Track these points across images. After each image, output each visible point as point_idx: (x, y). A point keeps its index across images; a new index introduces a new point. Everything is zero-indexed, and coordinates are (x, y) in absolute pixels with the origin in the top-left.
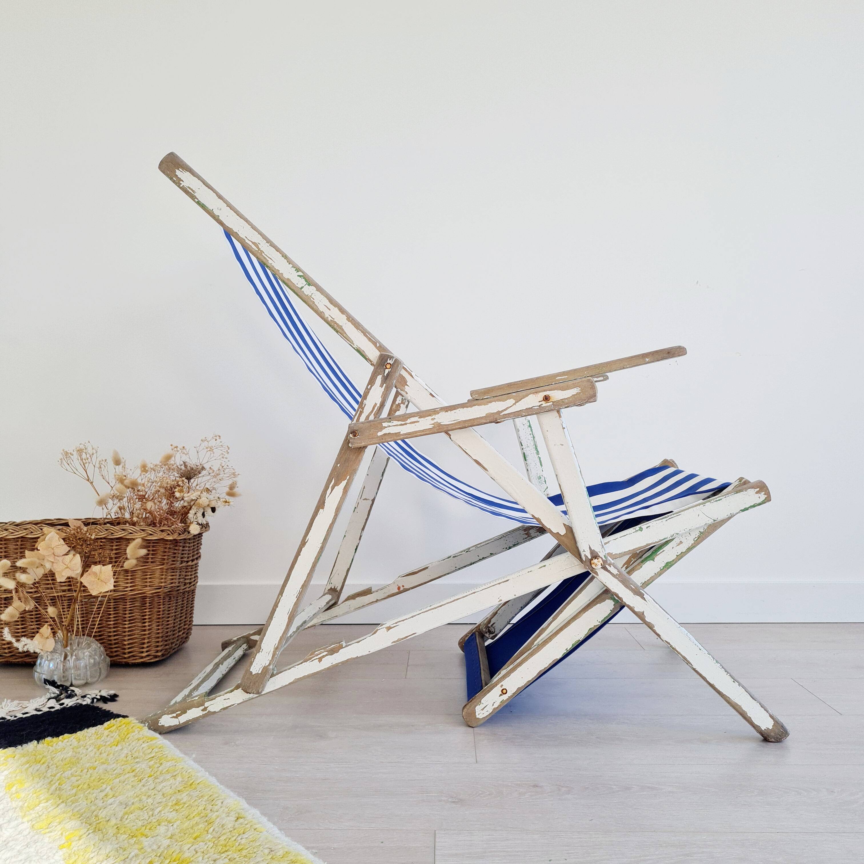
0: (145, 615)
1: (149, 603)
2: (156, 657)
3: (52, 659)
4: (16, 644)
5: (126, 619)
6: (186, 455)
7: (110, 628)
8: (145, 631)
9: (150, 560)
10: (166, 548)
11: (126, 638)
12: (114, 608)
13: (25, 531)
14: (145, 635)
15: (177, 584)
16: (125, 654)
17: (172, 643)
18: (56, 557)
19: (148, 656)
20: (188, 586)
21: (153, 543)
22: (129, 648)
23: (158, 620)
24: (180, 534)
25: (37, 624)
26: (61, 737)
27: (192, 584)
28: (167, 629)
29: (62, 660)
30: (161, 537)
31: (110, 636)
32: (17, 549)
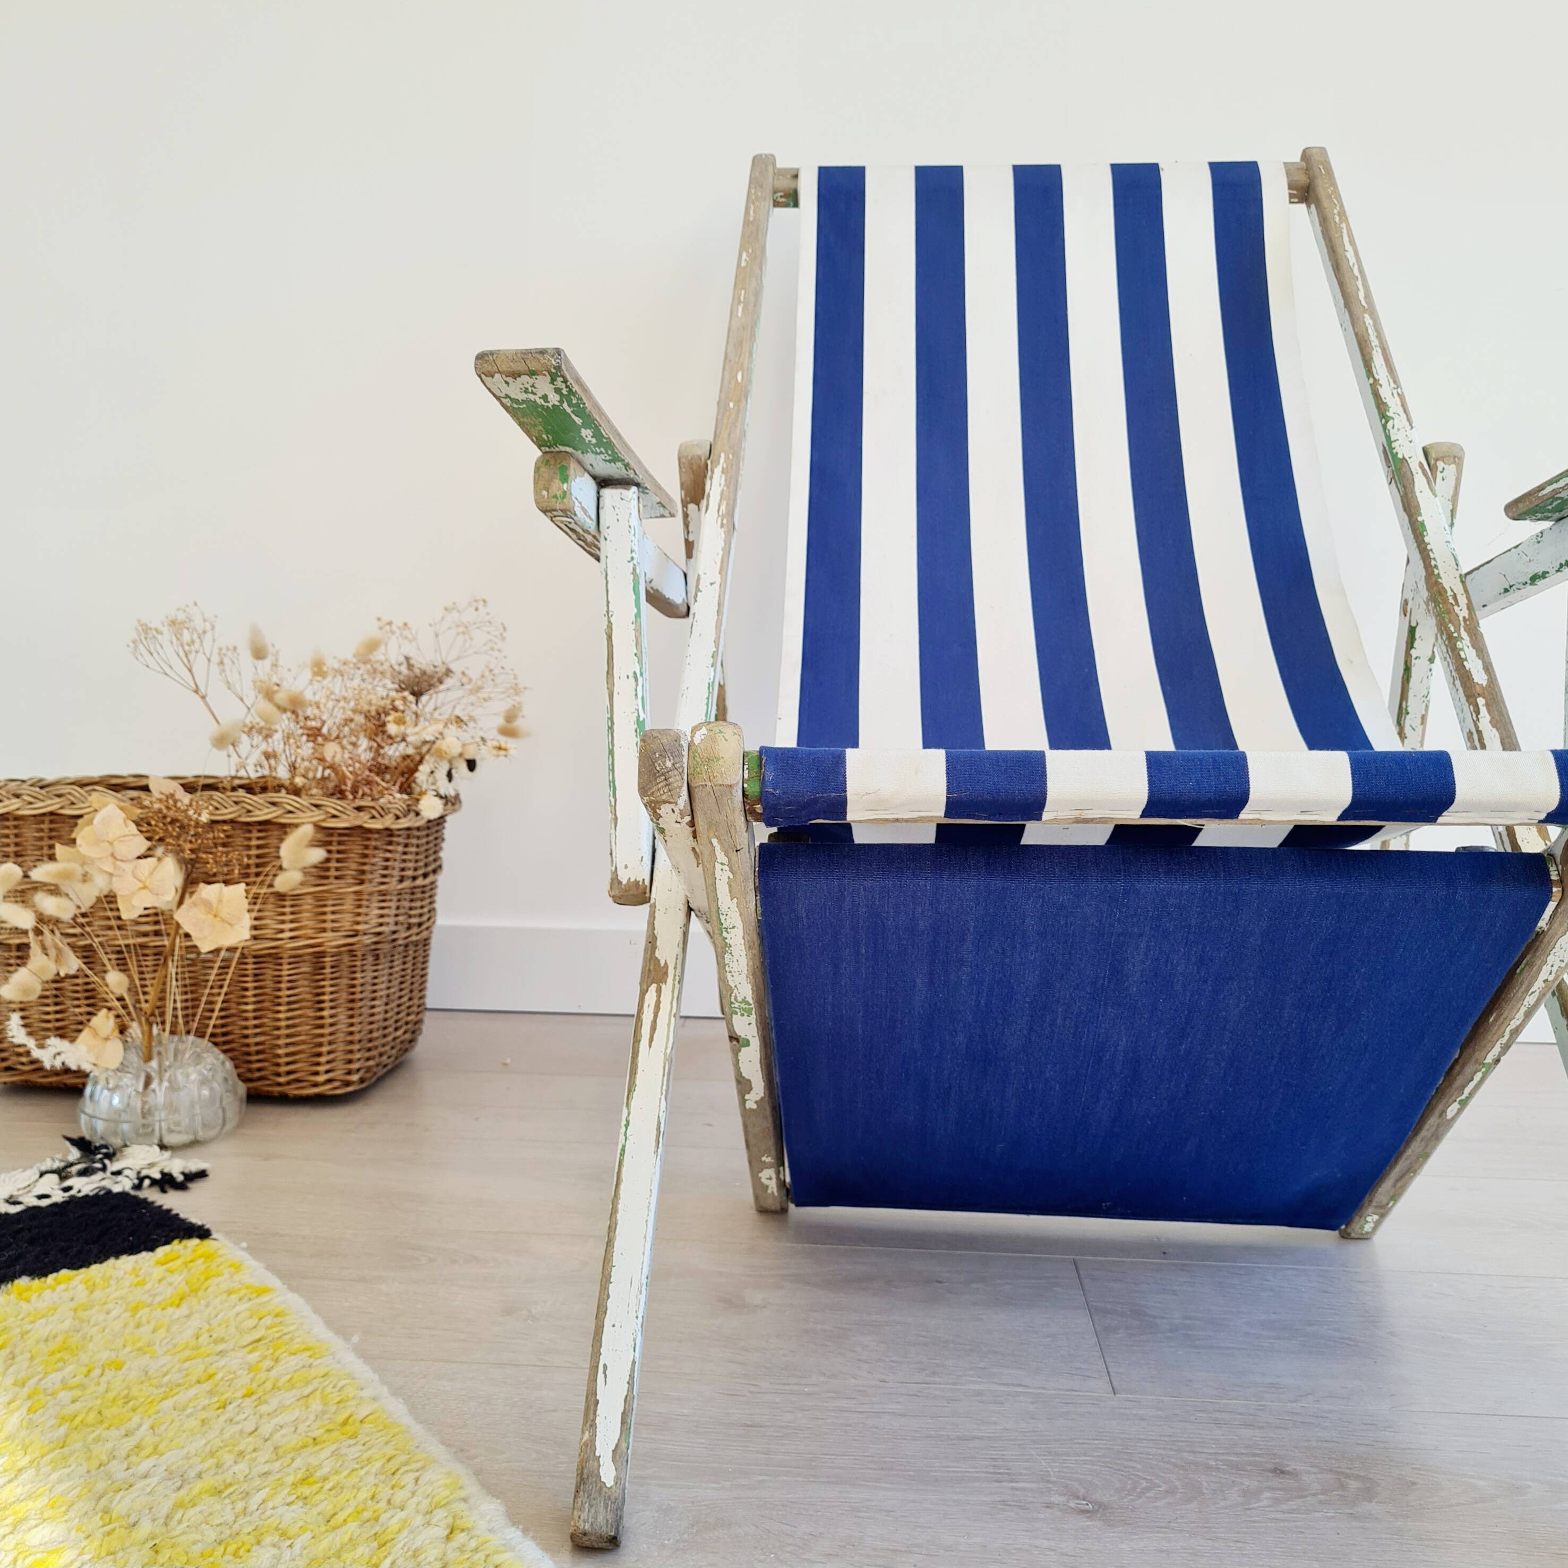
0: (323, 994)
1: (332, 967)
2: (348, 1084)
3: (117, 1086)
4: (36, 1052)
5: (282, 999)
6: (411, 641)
7: (246, 1019)
8: (321, 1026)
9: (333, 873)
10: (367, 847)
11: (280, 1042)
12: (255, 975)
13: (57, 800)
14: (322, 1035)
15: (391, 928)
16: (279, 1075)
17: (379, 1056)
18: (119, 863)
19: (330, 1081)
20: (414, 931)
21: (340, 835)
22: (288, 1064)
23: (351, 1005)
24: (399, 817)
25: (88, 1005)
27: (423, 928)
28: (369, 1024)
29: (140, 1088)
30: (358, 823)
31: (246, 1037)
32: (41, 839)
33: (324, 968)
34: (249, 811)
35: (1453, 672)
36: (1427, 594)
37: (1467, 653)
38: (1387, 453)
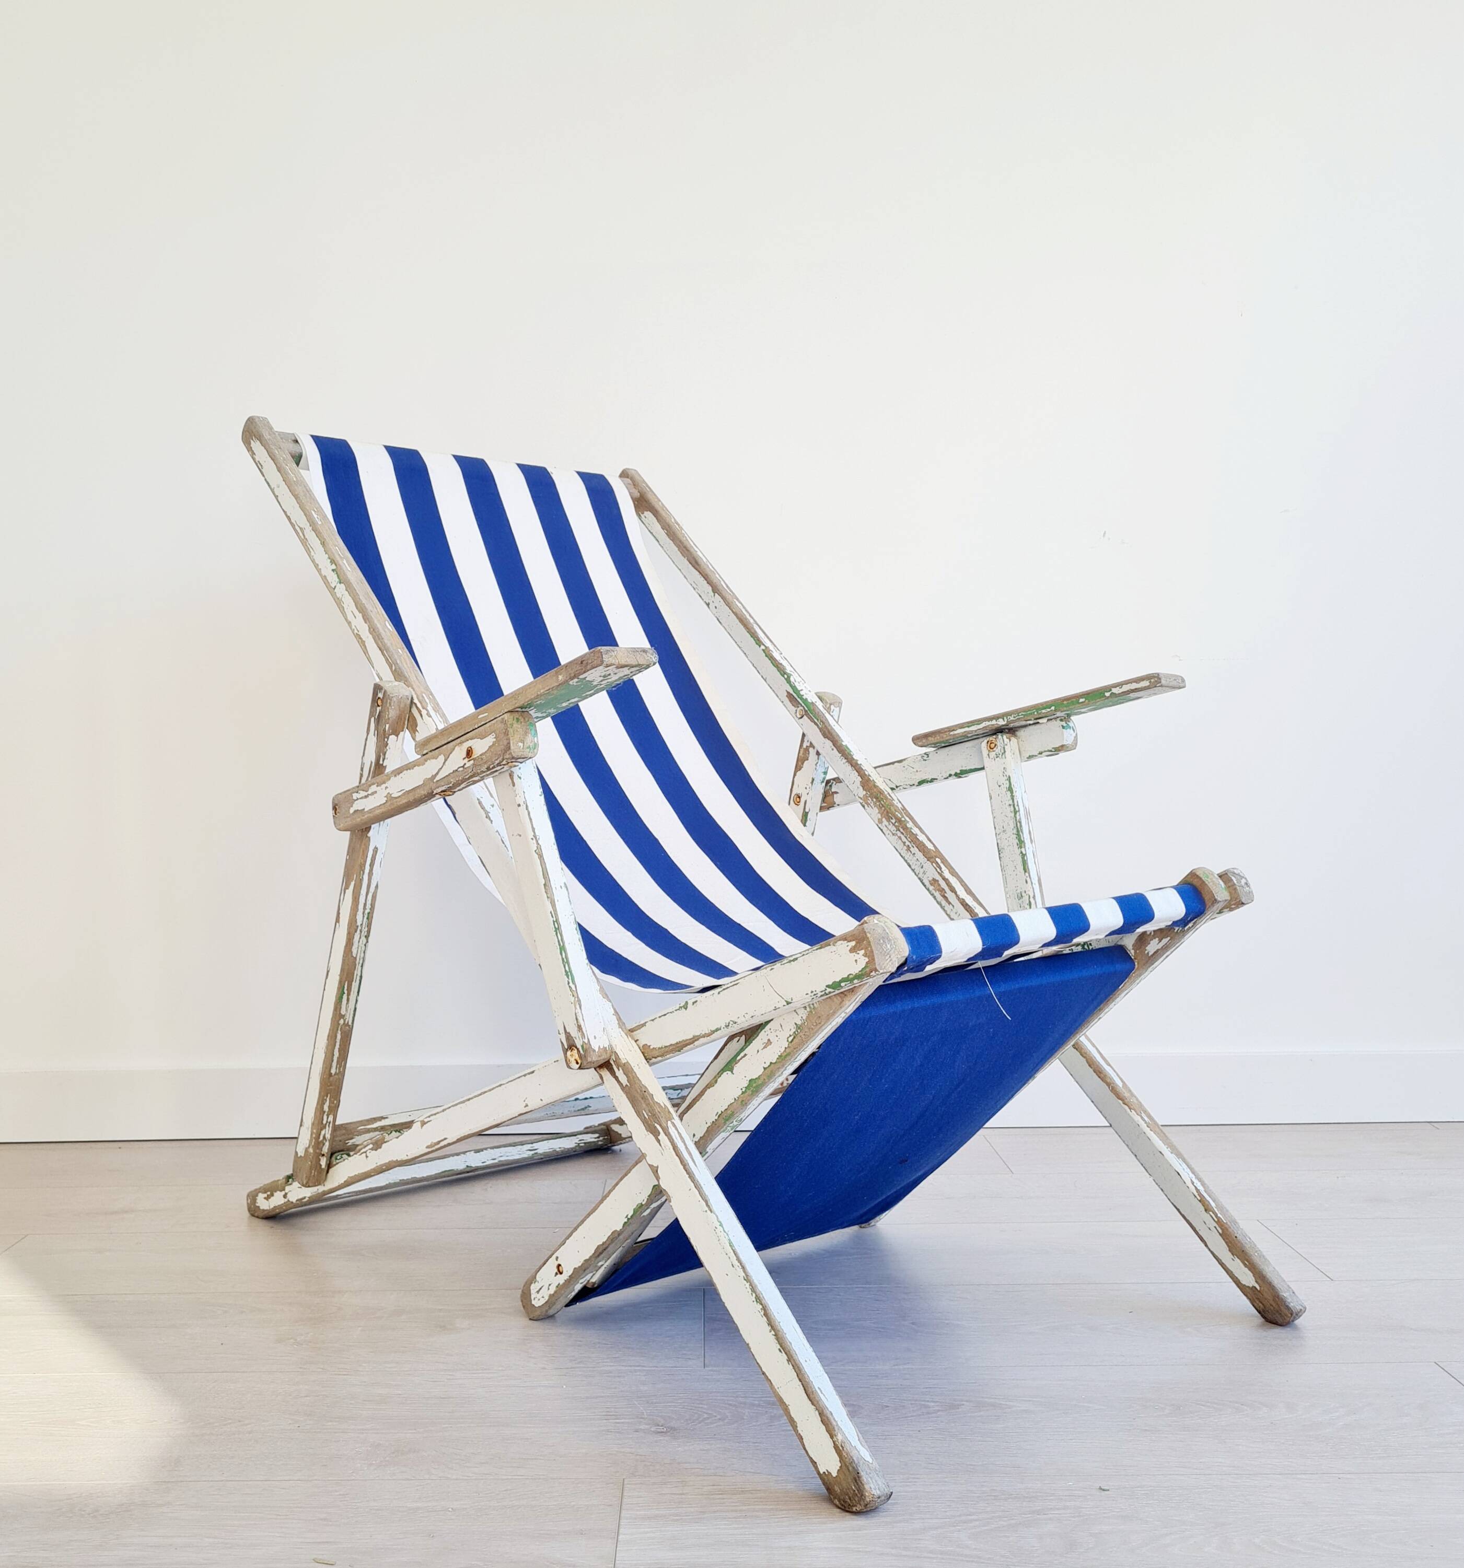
35: (908, 843)
36: (865, 793)
37: (915, 830)
38: (794, 698)
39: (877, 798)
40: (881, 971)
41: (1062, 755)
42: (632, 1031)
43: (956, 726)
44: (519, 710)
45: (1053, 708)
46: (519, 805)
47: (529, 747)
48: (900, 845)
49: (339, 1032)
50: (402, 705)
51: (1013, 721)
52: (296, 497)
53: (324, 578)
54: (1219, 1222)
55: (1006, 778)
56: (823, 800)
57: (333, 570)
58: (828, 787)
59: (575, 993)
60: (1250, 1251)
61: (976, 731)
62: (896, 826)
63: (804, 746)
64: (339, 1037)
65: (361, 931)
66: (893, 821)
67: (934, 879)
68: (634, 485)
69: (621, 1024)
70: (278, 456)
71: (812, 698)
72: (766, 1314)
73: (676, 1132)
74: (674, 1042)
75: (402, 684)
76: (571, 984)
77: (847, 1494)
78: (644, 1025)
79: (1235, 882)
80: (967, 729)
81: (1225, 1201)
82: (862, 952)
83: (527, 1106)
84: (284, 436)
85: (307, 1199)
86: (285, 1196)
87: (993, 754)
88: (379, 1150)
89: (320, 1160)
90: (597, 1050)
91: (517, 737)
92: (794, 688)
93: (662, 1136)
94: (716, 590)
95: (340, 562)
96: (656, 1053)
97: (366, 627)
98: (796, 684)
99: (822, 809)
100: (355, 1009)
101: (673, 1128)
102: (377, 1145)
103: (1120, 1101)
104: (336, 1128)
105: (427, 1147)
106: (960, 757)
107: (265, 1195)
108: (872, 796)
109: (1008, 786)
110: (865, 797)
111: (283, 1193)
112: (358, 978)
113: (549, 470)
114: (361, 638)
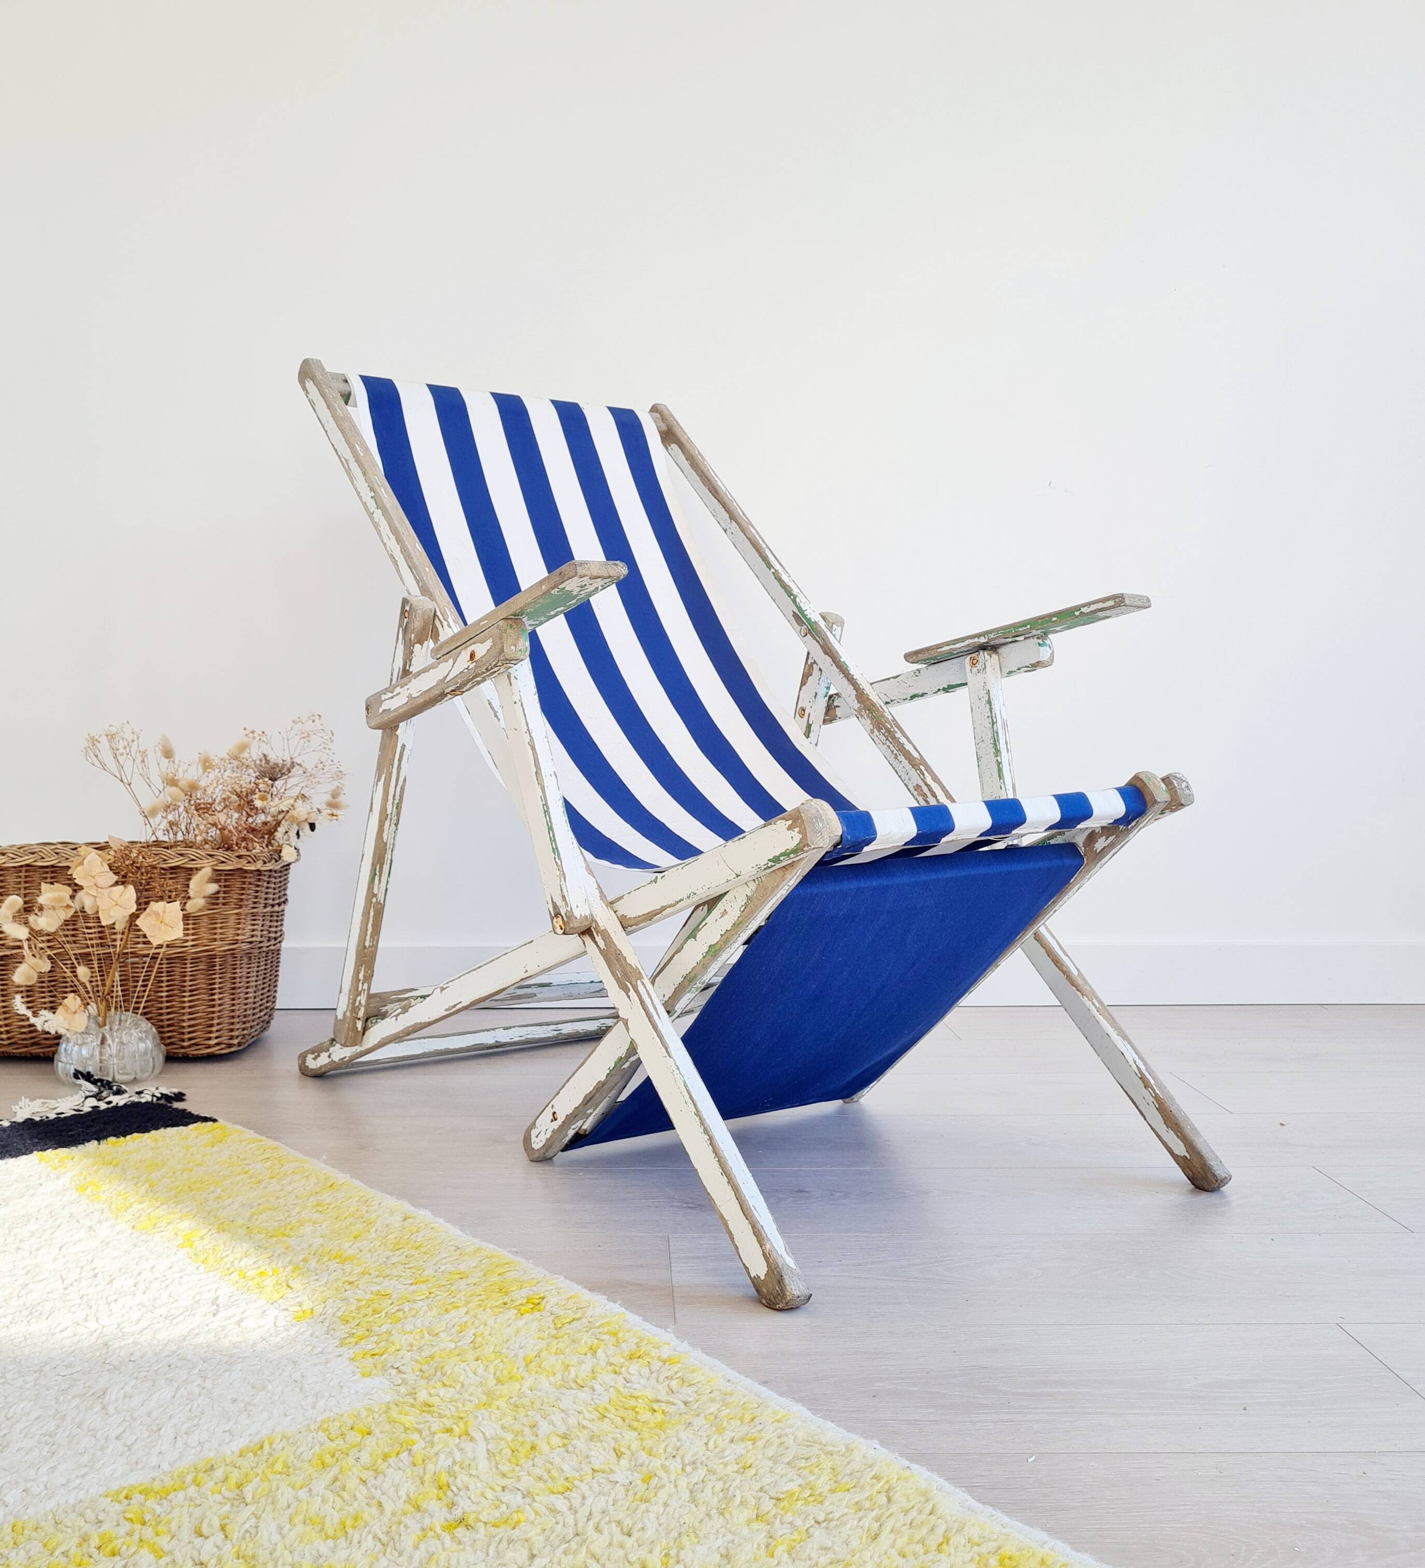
0: (214, 984)
1: (220, 965)
2: (230, 1046)
3: (84, 1043)
4: (33, 1020)
5: (185, 989)
6: (266, 744)
7: (161, 1002)
8: (213, 1006)
9: (221, 901)
10: (244, 883)
11: (185, 1018)
12: (168, 972)
13: (32, 856)
14: (213, 1012)
15: (259, 939)
16: (183, 1041)
17: (252, 1027)
18: (99, 889)
19: (218, 1044)
20: (273, 942)
21: (226, 875)
22: (189, 1033)
23: (232, 991)
24: (265, 863)
25: (51, 996)
26: (128, 1137)
27: (278, 940)
28: (246, 1004)
29: (99, 1043)
30: (239, 866)
31: (161, 1014)
32: (19, 883)
33: (215, 966)
34: (165, 860)
35: (895, 752)
36: (859, 705)
37: (903, 740)
38: (799, 618)
39: (869, 710)
40: (813, 846)
41: (1039, 671)
42: (612, 903)
43: (943, 643)
44: (513, 617)
45: (1028, 626)
46: (515, 703)
47: (520, 650)
48: (889, 754)
49: (372, 909)
50: (426, 618)
51: (993, 639)
52: (343, 432)
53: (365, 504)
54: (1156, 1097)
55: (986, 692)
56: (826, 714)
57: (372, 497)
58: (831, 702)
59: (560, 868)
60: (1183, 1124)
61: (960, 648)
62: (885, 736)
63: (809, 663)
64: (372, 913)
65: (391, 819)
66: (883, 731)
67: (917, 785)
68: (663, 419)
69: (603, 896)
70: (328, 395)
71: (815, 617)
72: (711, 1144)
73: (644, 990)
74: (646, 912)
75: (427, 599)
76: (557, 860)
77: (772, 1294)
78: (621, 898)
79: (1176, 785)
80: (952, 647)
81: (1162, 1077)
82: (797, 830)
83: (527, 971)
84: (334, 376)
85: (347, 1059)
86: (329, 1056)
87: (975, 670)
88: (406, 1014)
89: (356, 1023)
90: (578, 917)
91: (510, 641)
92: (799, 608)
93: (632, 993)
94: (733, 517)
95: (378, 489)
96: (631, 922)
97: (398, 547)
98: (802, 605)
99: (825, 722)
100: (386, 890)
101: (642, 987)
102: (405, 1010)
103: (1074, 988)
104: (370, 997)
105: (446, 1010)
106: (947, 673)
107: (313, 1056)
108: (865, 708)
109: (987, 699)
110: (860, 709)
111: (328, 1053)
112: (389, 862)
113: (581, 405)
114: (394, 558)
